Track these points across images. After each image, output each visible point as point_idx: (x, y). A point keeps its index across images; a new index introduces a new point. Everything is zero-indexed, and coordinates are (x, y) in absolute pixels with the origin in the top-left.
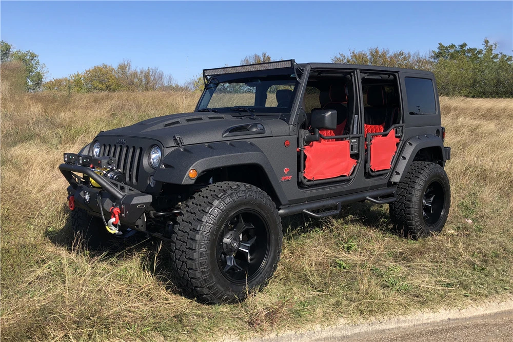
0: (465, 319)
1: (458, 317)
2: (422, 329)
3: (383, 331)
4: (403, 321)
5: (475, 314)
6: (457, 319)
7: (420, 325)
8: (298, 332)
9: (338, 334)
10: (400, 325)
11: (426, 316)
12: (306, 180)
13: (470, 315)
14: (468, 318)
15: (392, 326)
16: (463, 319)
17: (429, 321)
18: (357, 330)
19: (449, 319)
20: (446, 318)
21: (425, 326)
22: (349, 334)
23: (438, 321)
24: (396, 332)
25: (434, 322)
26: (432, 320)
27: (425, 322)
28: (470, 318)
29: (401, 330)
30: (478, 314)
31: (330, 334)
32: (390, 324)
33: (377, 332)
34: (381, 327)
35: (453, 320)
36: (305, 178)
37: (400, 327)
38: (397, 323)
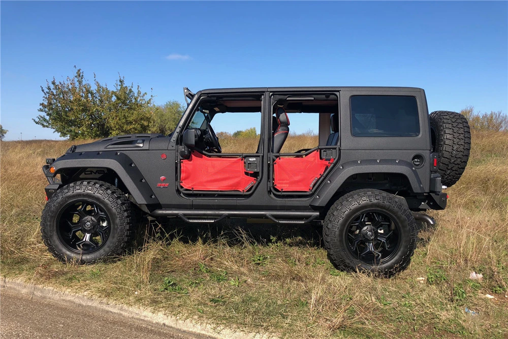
0: (179, 330)
1: (173, 326)
2: (137, 323)
3: (107, 312)
4: (126, 311)
5: (190, 330)
6: (171, 327)
7: (138, 319)
8: (55, 290)
9: (77, 301)
10: (122, 312)
11: (145, 313)
12: (183, 189)
13: (185, 329)
14: (182, 330)
15: (115, 311)
16: (177, 329)
17: (146, 319)
18: (90, 304)
19: (164, 324)
20: (162, 323)
21: (141, 322)
22: (85, 304)
23: (154, 322)
24: (117, 317)
25: (150, 322)
26: (149, 319)
27: (141, 318)
28: (184, 331)
29: (121, 317)
30: (194, 331)
31: (72, 299)
32: (114, 307)
33: (103, 311)
34: (108, 308)
35: (168, 326)
36: (182, 187)
37: (121, 314)
38: (120, 310)
